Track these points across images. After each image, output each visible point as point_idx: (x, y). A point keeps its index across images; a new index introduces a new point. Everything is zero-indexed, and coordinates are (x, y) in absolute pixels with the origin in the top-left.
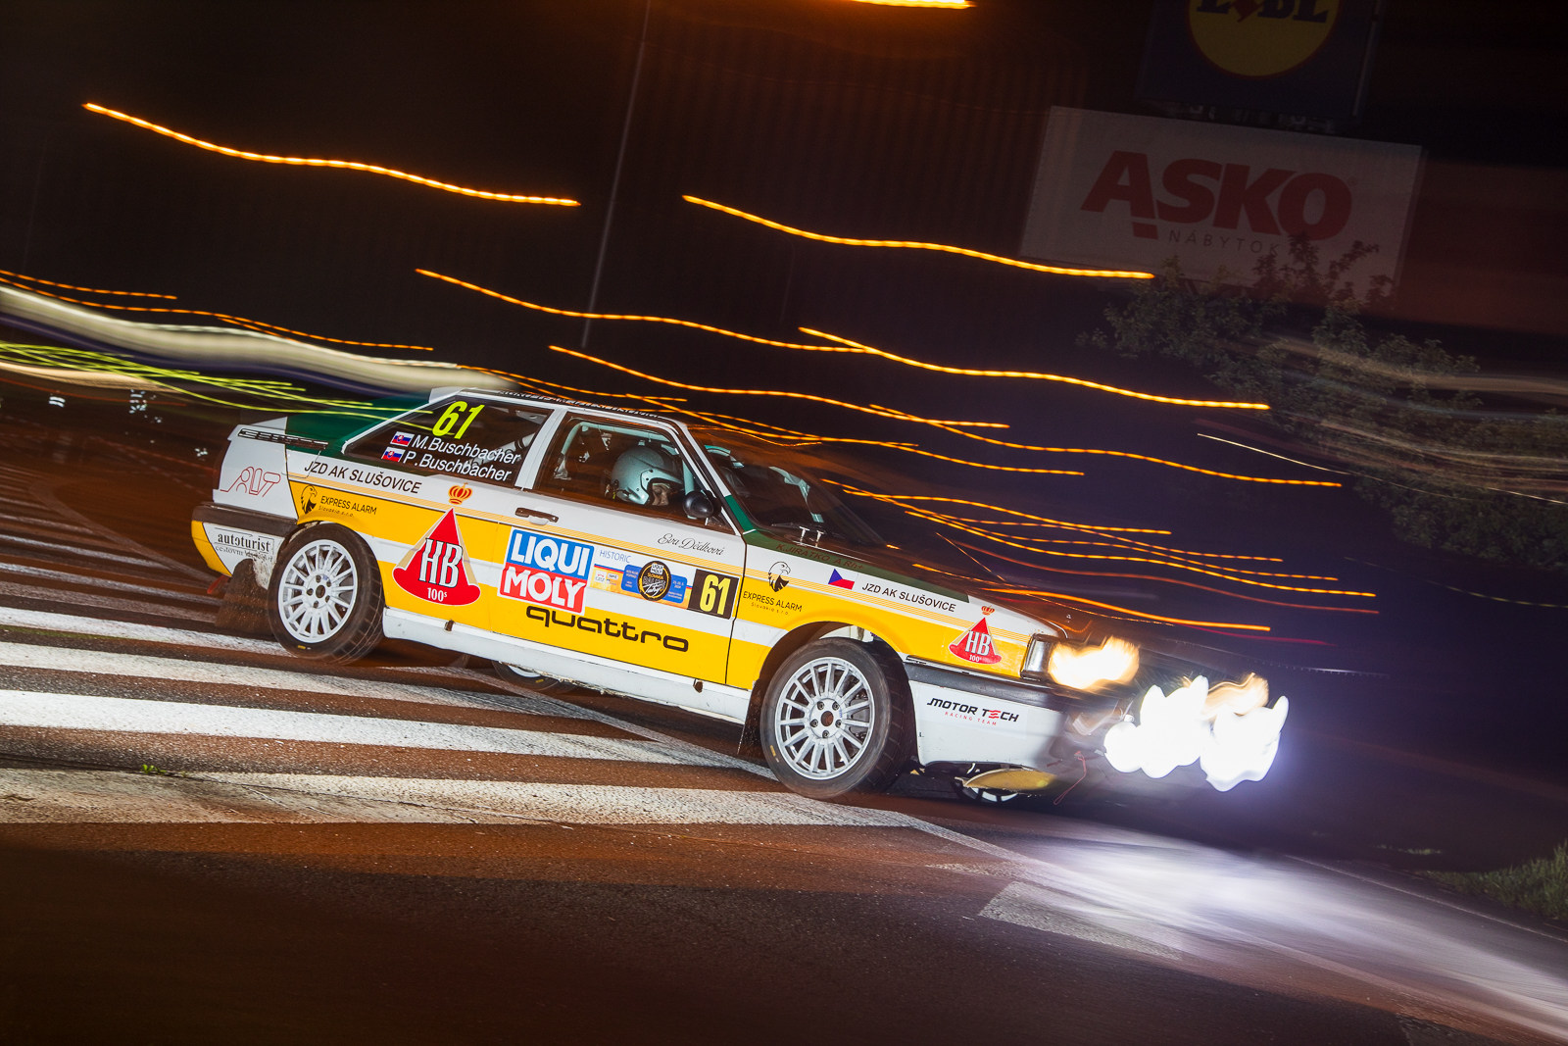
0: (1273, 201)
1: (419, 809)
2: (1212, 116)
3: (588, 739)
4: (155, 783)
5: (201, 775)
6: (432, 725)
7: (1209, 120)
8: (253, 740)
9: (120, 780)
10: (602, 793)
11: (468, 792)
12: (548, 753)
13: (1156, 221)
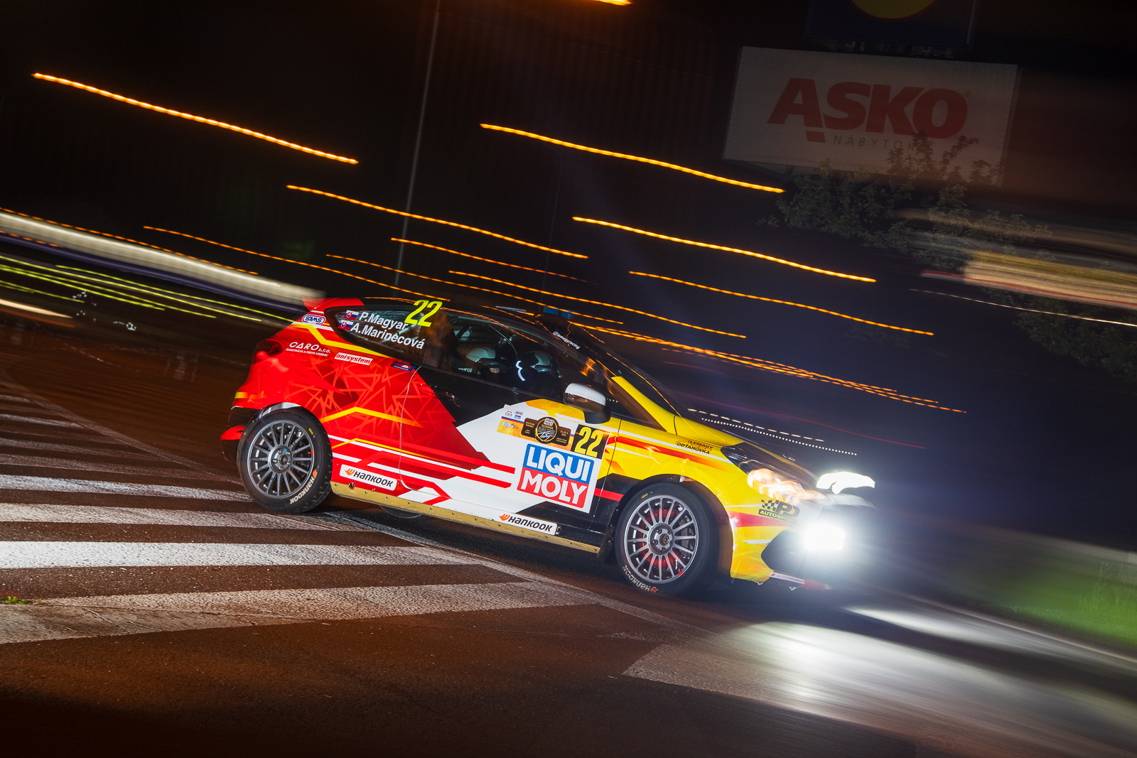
0: (910, 110)
1: (215, 617)
2: (862, 49)
4: (14, 610)
5: (52, 601)
7: (860, 53)
8: (103, 568)
13: (824, 130)
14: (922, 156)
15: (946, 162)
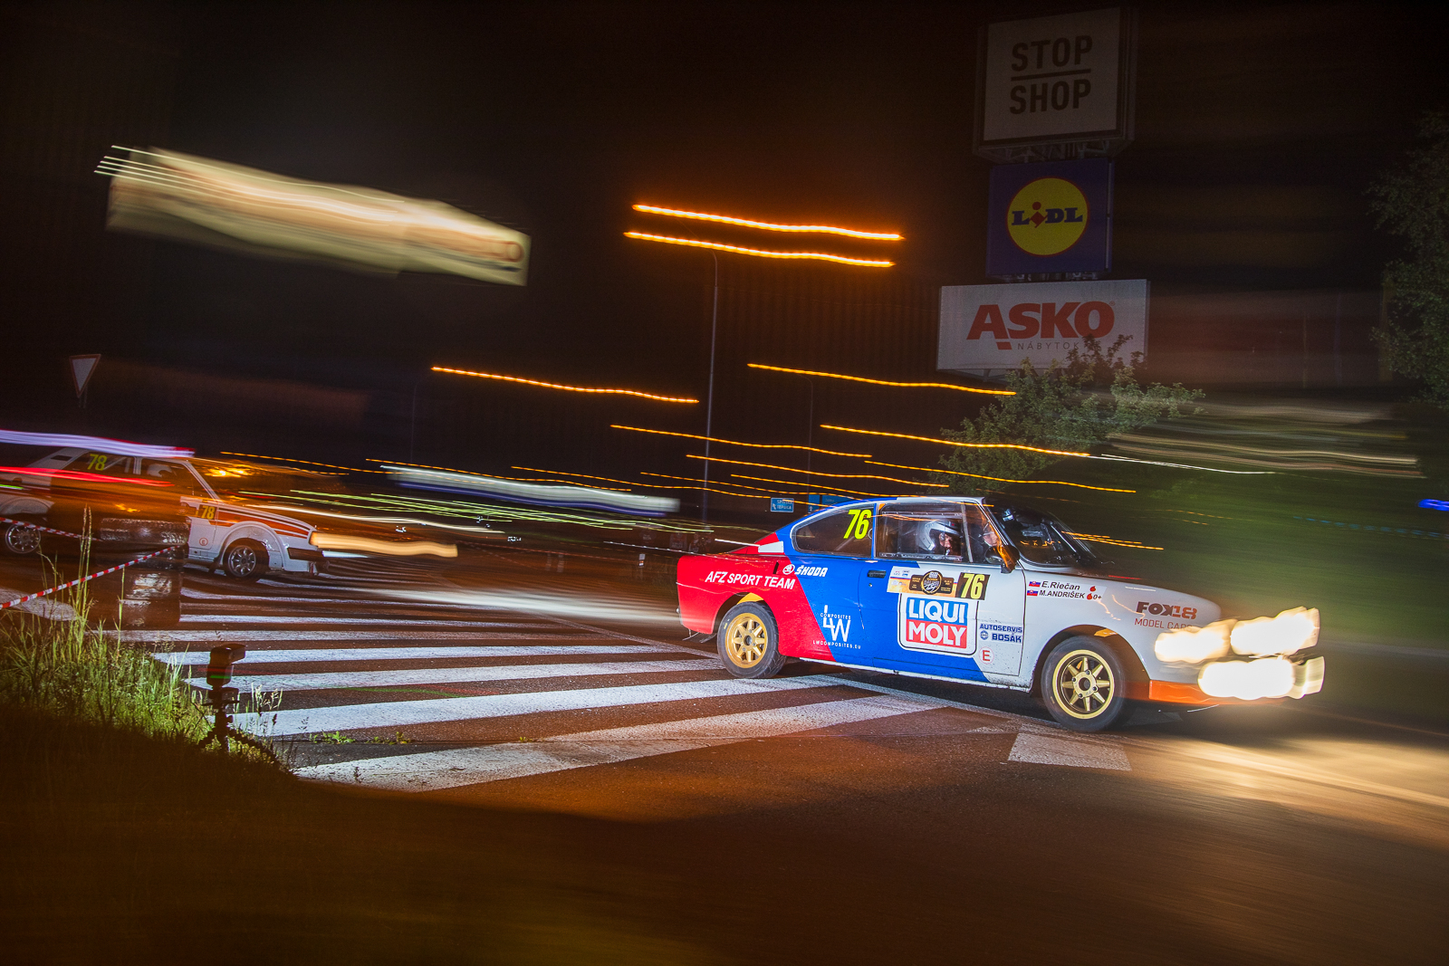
0: (1071, 319)
1: (676, 742)
2: (1030, 279)
4: (528, 747)
5: (551, 739)
7: (1029, 282)
8: (574, 710)
9: (508, 748)
10: (774, 714)
11: (700, 726)
12: (736, 693)
14: (1092, 352)
15: (1111, 355)
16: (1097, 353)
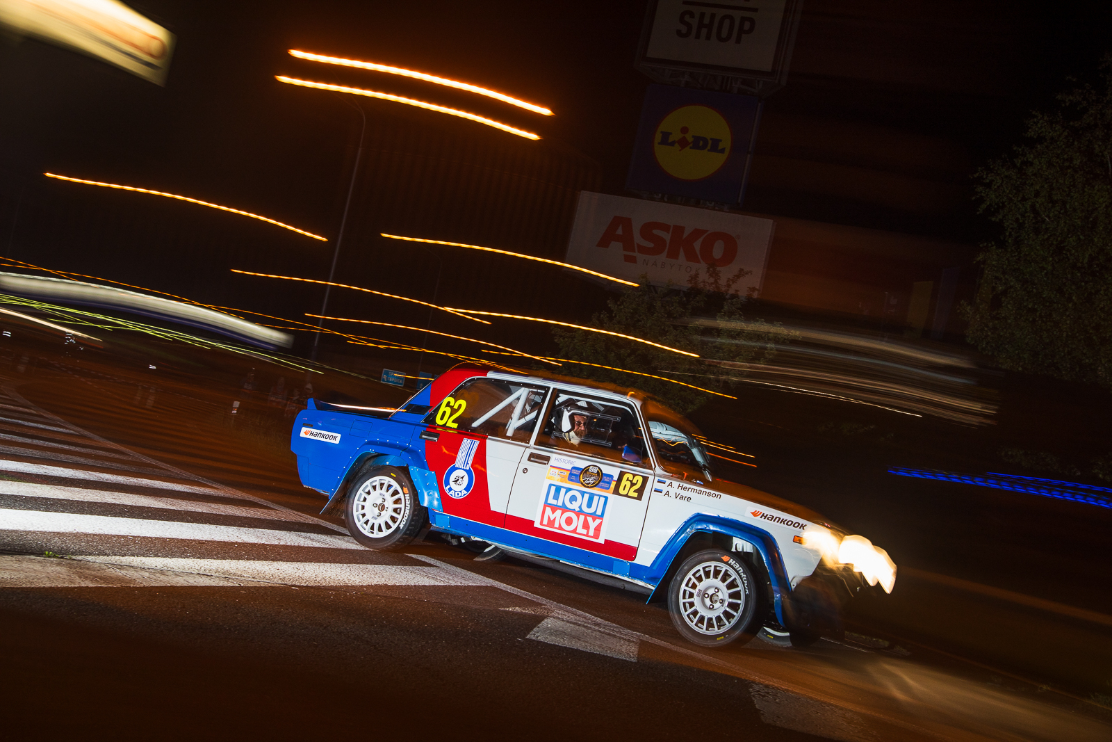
0: (697, 245)
1: (209, 578)
3: (313, 535)
4: (52, 562)
5: (80, 558)
6: (222, 527)
7: (664, 201)
8: (114, 536)
9: (30, 560)
10: (317, 567)
11: (239, 567)
12: (289, 544)
13: (636, 254)
14: (712, 280)
15: (729, 286)
16: (716, 282)
